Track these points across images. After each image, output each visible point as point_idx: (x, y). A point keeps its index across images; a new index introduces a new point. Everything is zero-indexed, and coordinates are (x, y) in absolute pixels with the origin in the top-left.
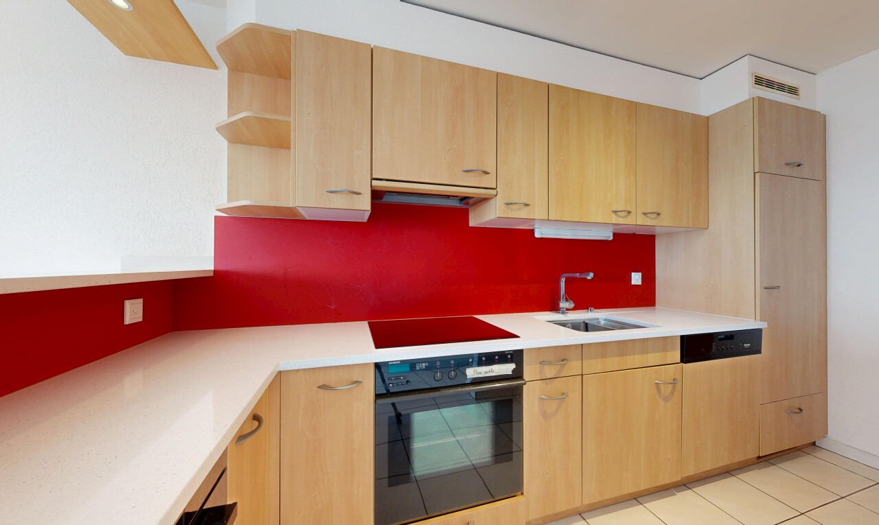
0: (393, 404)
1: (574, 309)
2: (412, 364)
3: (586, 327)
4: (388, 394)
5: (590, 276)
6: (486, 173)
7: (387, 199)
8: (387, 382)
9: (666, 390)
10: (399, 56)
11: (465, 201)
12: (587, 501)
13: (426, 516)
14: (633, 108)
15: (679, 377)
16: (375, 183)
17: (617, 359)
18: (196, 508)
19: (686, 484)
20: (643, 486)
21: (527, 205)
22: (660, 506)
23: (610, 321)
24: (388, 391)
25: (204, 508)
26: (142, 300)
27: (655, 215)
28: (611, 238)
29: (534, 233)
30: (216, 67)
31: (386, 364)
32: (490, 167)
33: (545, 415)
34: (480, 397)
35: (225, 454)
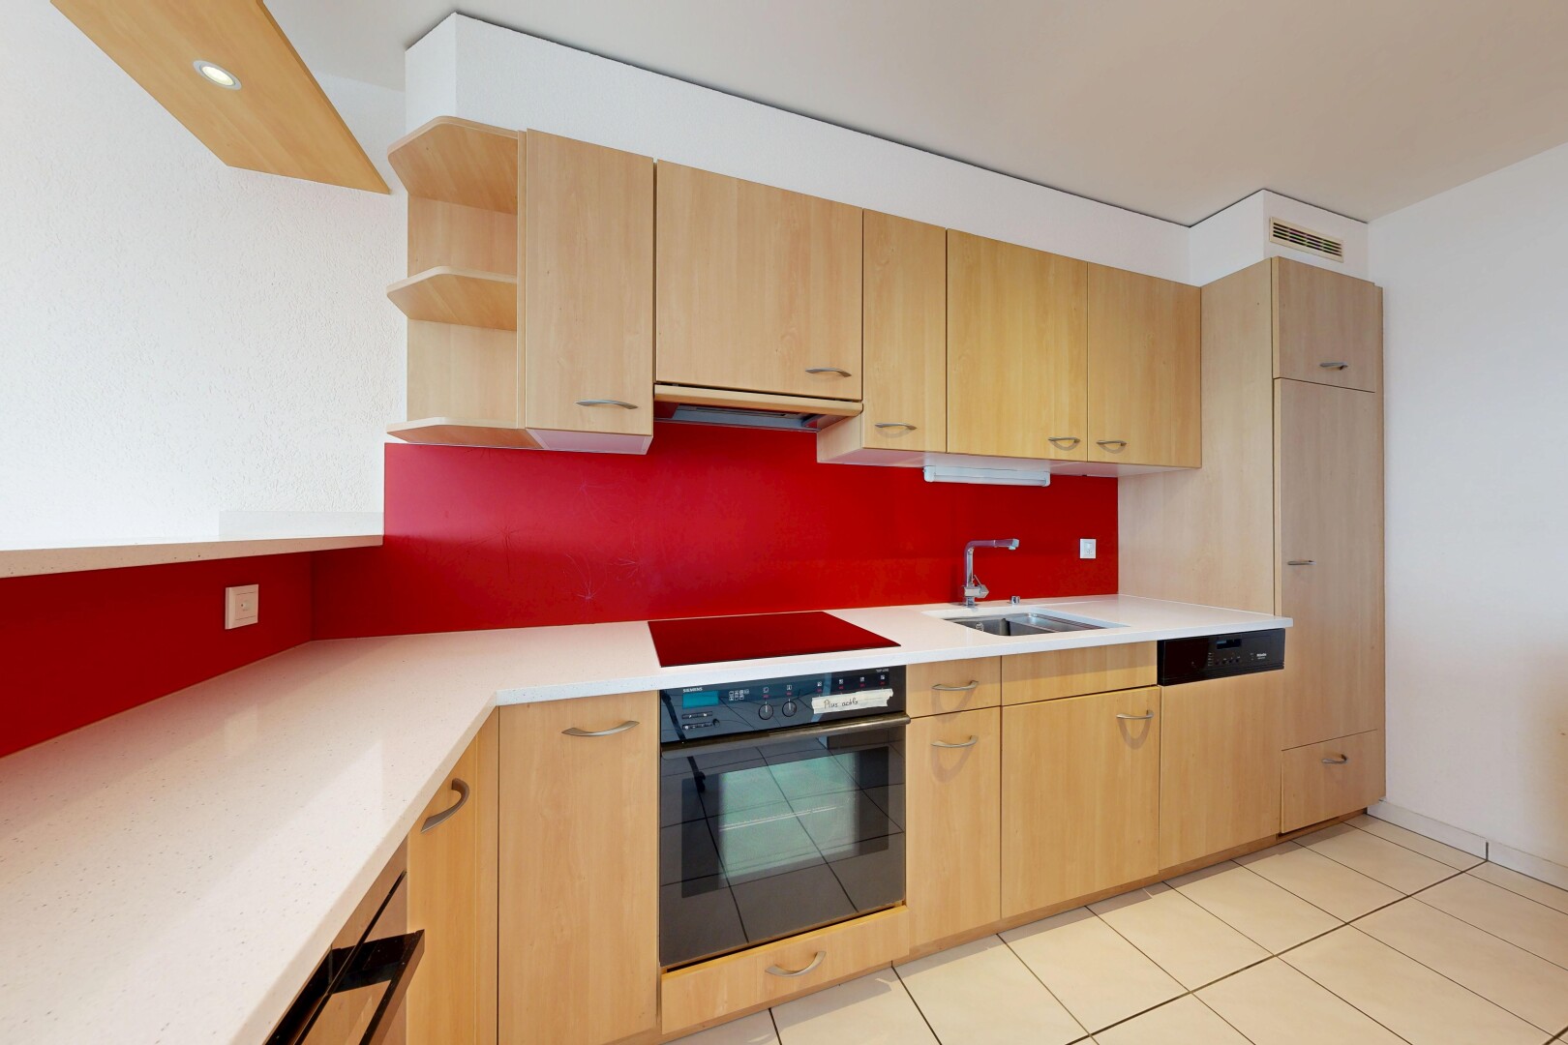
0: (691, 759)
1: (988, 598)
2: (722, 692)
3: (1008, 628)
4: (683, 742)
5: (1014, 545)
6: (845, 375)
7: (681, 416)
8: (681, 722)
9: (1135, 729)
10: (702, 179)
11: (810, 421)
12: (1007, 914)
13: (746, 945)
14: (1082, 272)
15: (1154, 709)
16: (660, 389)
17: (1056, 680)
18: (352, 941)
19: (1167, 880)
20: (1100, 885)
21: (912, 428)
22: (1127, 917)
23: (1045, 617)
24: (682, 737)
25: (367, 941)
26: (257, 586)
27: (1118, 446)
28: (1048, 483)
29: (923, 474)
30: (387, 191)
31: (679, 692)
32: (852, 365)
33: (941, 773)
34: (835, 746)
35: (403, 848)
